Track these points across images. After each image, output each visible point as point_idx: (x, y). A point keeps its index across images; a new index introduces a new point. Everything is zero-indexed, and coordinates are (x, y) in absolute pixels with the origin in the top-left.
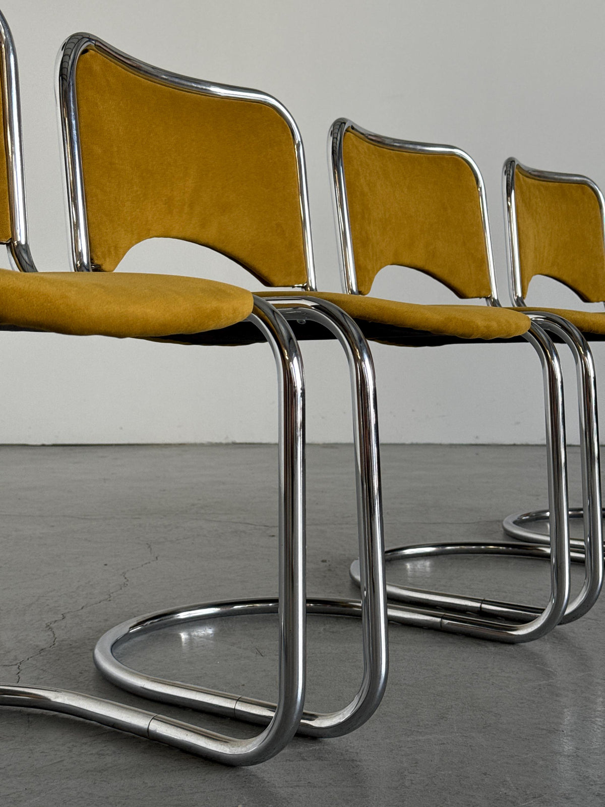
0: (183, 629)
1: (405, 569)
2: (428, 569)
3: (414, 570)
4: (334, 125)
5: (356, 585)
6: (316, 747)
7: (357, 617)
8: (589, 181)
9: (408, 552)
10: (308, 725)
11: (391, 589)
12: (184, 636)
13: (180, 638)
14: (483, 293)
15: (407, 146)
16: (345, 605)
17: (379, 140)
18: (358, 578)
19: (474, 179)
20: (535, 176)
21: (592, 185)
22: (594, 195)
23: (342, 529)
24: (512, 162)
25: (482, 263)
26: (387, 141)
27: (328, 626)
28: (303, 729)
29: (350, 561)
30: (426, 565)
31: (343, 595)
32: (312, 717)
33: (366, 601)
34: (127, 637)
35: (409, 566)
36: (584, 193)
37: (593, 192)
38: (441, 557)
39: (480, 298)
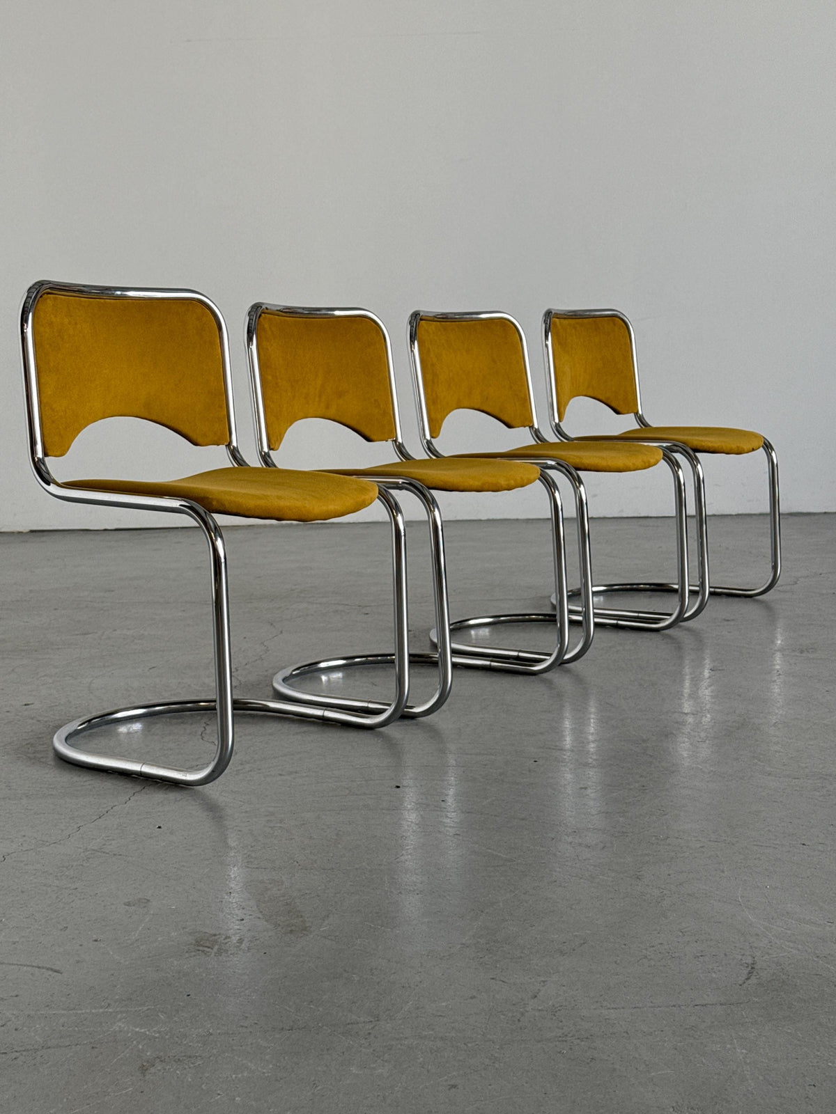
0: (323, 674)
1: (470, 635)
2: (487, 634)
3: (476, 635)
4: (412, 316)
5: (434, 646)
6: (414, 721)
7: (435, 664)
8: (619, 313)
9: (472, 622)
10: (409, 712)
11: (455, 646)
12: (324, 678)
13: (321, 680)
14: (527, 423)
15: (465, 316)
16: (428, 657)
17: (444, 317)
18: (435, 640)
19: (518, 336)
20: (572, 315)
21: (621, 316)
22: (624, 325)
23: (422, 606)
24: (549, 313)
25: (525, 400)
26: (450, 316)
27: (416, 670)
28: (405, 714)
29: (429, 630)
30: (485, 632)
31: (426, 651)
32: (412, 707)
33: (440, 655)
34: (292, 676)
35: (473, 632)
36: (615, 324)
37: (621, 322)
38: (498, 626)
39: (525, 427)
